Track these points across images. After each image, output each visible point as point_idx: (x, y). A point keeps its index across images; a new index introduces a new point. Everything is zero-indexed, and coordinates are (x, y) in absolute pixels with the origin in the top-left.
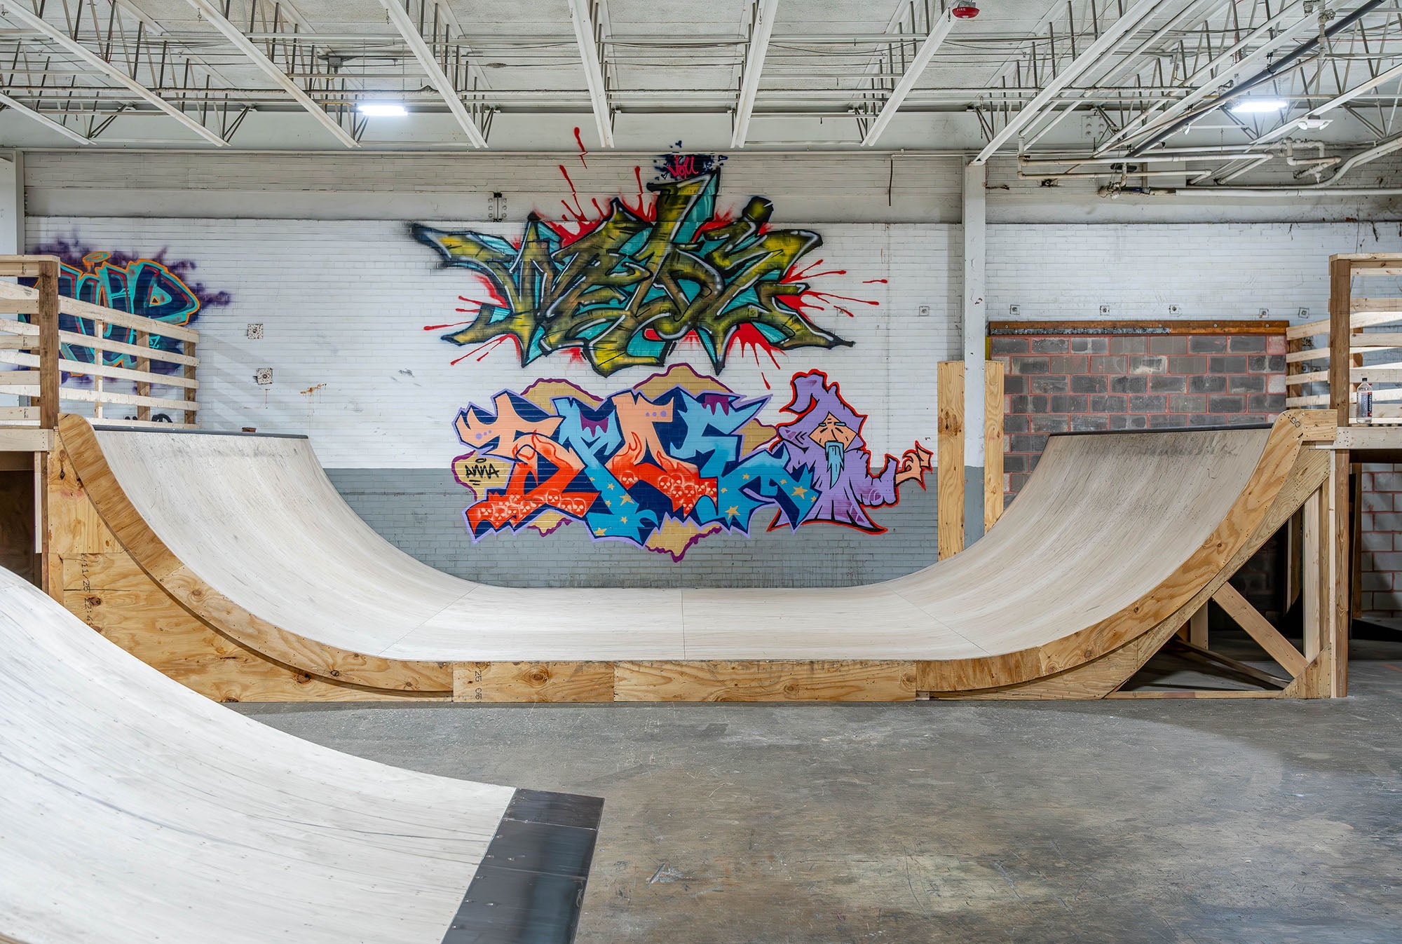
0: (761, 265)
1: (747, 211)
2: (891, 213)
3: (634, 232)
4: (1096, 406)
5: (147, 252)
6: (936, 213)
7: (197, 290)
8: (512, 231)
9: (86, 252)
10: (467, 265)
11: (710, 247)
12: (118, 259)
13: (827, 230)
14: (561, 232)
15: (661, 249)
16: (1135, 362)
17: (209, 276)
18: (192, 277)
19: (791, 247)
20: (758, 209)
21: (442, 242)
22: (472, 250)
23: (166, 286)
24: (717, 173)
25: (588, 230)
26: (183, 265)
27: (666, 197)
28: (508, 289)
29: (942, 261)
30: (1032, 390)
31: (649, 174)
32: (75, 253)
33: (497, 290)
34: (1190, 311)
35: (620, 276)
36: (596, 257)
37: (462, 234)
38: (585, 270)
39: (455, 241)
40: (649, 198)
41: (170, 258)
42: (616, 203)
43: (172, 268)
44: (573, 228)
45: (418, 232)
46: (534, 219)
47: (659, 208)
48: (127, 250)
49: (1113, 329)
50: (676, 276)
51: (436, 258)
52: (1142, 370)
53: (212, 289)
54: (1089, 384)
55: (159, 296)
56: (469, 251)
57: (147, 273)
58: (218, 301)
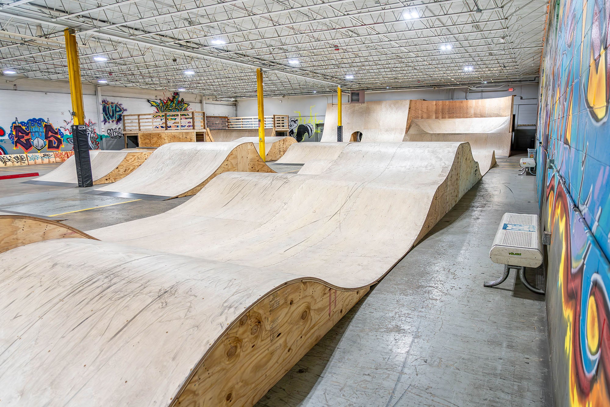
0: (184, 108)
1: (181, 100)
2: (196, 102)
3: (171, 102)
4: (214, 127)
5: (116, 102)
6: (198, 102)
7: (123, 108)
8: (159, 101)
9: (108, 102)
10: (154, 106)
11: (179, 105)
12: (112, 103)
13: (189, 103)
14: (164, 102)
15: (174, 105)
16: (216, 121)
17: (124, 106)
18: (122, 106)
19: (187, 105)
20: (183, 100)
21: (151, 102)
22: (155, 104)
23: (118, 108)
24: (179, 95)
25: (167, 102)
26: (120, 104)
27: (174, 98)
28: (159, 109)
29: (200, 108)
30: (208, 125)
31: (172, 95)
32: (106, 102)
34: (220, 116)
35: (170, 108)
36: (168, 106)
37: (153, 101)
38: (167, 107)
39: (153, 102)
40: (172, 98)
41: (119, 103)
42: (168, 98)
43: (119, 105)
44: (165, 101)
45: (148, 101)
46: (160, 99)
47: (173, 99)
48: (113, 102)
49: (215, 117)
50: (176, 109)
51: (151, 105)
52: (217, 122)
53: (125, 108)
54: (213, 124)
55: (118, 109)
56: (154, 104)
57: (116, 106)
58: (126, 110)
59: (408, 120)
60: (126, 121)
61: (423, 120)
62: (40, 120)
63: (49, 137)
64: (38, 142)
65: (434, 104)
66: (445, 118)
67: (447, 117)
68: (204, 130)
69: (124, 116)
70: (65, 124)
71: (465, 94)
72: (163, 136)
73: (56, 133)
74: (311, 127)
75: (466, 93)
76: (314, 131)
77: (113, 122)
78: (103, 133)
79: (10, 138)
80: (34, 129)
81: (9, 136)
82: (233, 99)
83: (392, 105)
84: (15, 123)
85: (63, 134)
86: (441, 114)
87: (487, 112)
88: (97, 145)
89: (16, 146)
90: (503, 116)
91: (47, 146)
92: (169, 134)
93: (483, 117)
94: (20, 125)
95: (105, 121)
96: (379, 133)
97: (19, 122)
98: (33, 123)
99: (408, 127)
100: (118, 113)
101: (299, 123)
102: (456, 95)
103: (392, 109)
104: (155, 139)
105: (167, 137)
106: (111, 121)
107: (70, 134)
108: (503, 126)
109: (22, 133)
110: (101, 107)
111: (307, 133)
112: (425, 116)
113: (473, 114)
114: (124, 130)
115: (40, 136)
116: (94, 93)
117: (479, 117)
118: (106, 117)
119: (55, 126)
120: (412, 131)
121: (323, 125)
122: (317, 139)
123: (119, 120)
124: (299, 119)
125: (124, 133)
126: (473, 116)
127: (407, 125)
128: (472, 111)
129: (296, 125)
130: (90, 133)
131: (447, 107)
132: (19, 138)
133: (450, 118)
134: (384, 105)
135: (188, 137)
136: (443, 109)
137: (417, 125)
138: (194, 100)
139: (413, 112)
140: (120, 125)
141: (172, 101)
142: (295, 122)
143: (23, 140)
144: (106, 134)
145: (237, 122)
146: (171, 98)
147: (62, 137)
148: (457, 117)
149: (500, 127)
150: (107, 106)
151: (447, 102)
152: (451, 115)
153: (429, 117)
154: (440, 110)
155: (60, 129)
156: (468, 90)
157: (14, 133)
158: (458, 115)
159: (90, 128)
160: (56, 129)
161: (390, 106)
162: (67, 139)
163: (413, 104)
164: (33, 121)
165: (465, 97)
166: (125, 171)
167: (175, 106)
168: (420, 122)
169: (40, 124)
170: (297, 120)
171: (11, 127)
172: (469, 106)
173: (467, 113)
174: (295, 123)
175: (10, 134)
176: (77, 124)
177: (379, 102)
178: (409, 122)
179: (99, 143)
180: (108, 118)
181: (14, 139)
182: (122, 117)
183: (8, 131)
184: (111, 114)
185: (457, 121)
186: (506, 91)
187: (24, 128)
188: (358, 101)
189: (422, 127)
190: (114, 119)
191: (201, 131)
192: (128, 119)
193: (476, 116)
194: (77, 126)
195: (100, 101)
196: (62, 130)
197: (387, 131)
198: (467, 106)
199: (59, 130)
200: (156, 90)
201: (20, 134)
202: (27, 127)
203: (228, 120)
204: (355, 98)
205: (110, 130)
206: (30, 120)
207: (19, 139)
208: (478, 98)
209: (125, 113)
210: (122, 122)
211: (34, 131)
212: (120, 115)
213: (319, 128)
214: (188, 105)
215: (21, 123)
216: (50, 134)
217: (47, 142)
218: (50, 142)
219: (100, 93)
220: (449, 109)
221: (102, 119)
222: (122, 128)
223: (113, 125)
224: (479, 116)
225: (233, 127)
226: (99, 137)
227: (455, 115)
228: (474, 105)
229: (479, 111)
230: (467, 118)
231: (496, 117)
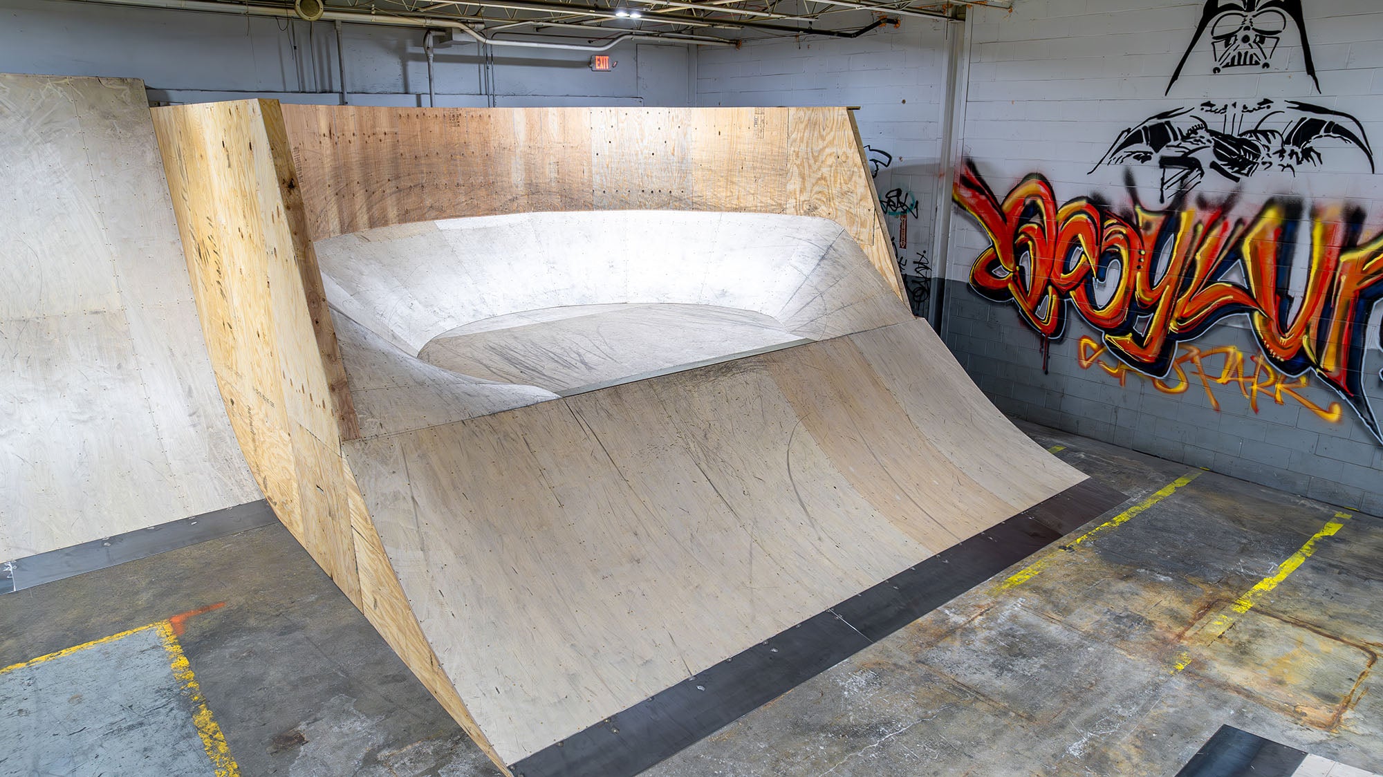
65: (326, 127)
66: (385, 222)
67: (392, 213)
87: (597, 180)
93: (577, 208)
113: (521, 190)
117: (555, 209)
126: (523, 201)
128: (517, 178)
131: (385, 148)
133: (405, 217)
136: (365, 163)
148: (441, 213)
151: (383, 118)
152: (410, 202)
154: (356, 175)
156: (430, 41)
165: (400, 83)
172: (494, 142)
173: (490, 186)
193: (536, 198)
198: (485, 143)
220: (396, 159)
224: (556, 200)
227: (428, 202)
228: (522, 137)
229: (550, 173)
230: (492, 211)
231: (660, 206)
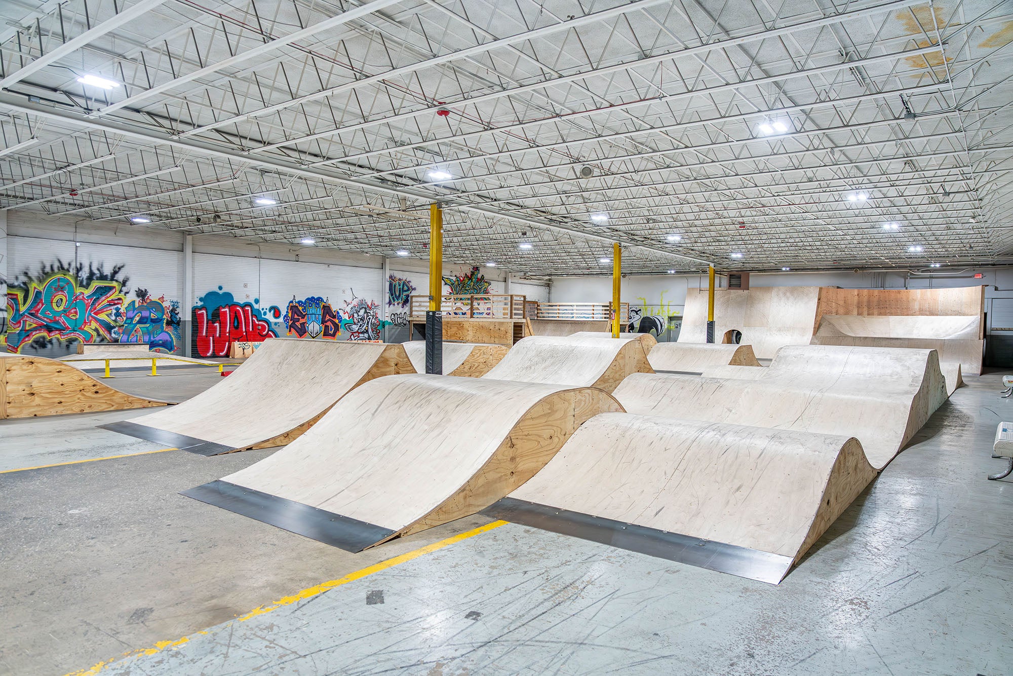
0: (484, 288)
1: (482, 277)
2: (499, 280)
5: (404, 279)
6: (502, 280)
7: (411, 287)
8: (454, 278)
9: (395, 278)
10: (449, 285)
11: (478, 284)
12: (400, 280)
13: (492, 282)
14: (460, 279)
15: (472, 284)
17: (413, 284)
18: (411, 284)
19: (487, 284)
21: (445, 280)
23: (406, 286)
24: (479, 270)
25: (464, 279)
27: (473, 274)
29: (504, 288)
31: (471, 270)
33: (452, 290)
35: (467, 288)
36: (464, 285)
37: (448, 278)
38: (463, 287)
41: (408, 280)
42: (466, 274)
43: (408, 282)
44: (462, 279)
46: (456, 276)
48: (401, 278)
50: (474, 289)
51: (444, 283)
53: (414, 287)
55: (406, 288)
56: (448, 282)
57: (404, 283)
58: (414, 289)
59: (816, 316)
60: (414, 304)
61: (838, 316)
62: (320, 299)
63: (326, 322)
64: (314, 326)
65: (856, 294)
66: (873, 314)
67: (875, 313)
68: (524, 321)
69: (412, 297)
70: (345, 305)
71: (903, 280)
72: (466, 325)
73: (334, 317)
74: (662, 321)
75: (905, 279)
76: (666, 326)
77: (398, 304)
78: (387, 319)
79: (285, 321)
80: (312, 310)
81: (284, 318)
82: (547, 278)
83: (788, 294)
84: (291, 302)
85: (341, 318)
86: (865, 309)
87: (940, 308)
88: (378, 334)
89: (290, 331)
90: (968, 315)
91: (322, 332)
92: (476, 323)
93: (933, 315)
94: (297, 305)
95: (390, 303)
96: (768, 334)
97: (297, 301)
98: (310, 303)
99: (817, 326)
100: (405, 293)
101: (643, 314)
102: (889, 281)
103: (788, 299)
104: (454, 329)
105: (471, 328)
106: (396, 304)
107: (349, 318)
108: (969, 329)
109: (298, 316)
110: (388, 284)
111: (654, 330)
112: (841, 310)
113: (917, 310)
114: (411, 316)
115: (316, 320)
116: (381, 267)
117: (927, 315)
118: (391, 298)
119: (334, 308)
120: (823, 332)
121: (680, 318)
122: (671, 337)
123: (406, 302)
124: (643, 308)
125: (410, 319)
126: (917, 313)
127: (815, 324)
128: (916, 306)
129: (637, 317)
130: (371, 317)
131: (876, 299)
132: (294, 321)
133: (880, 314)
134: (774, 293)
135: (502, 329)
136: (869, 301)
137: (830, 324)
138: (496, 277)
139: (823, 305)
140: (407, 309)
141: (470, 279)
142: (636, 312)
143: (298, 324)
144: (390, 321)
145: (549, 310)
146: (469, 274)
147: (339, 322)
148: (891, 314)
149: (963, 331)
150: (394, 283)
151: (876, 292)
152: (883, 311)
153: (847, 313)
154: (865, 304)
155: (339, 311)
156: (909, 274)
157: (290, 315)
158: (893, 311)
159: (371, 312)
160: (335, 311)
161: (785, 294)
162: (345, 325)
163: (824, 293)
164: (312, 299)
165: (904, 284)
166: (470, 369)
167: (474, 285)
168: (834, 319)
169: (318, 304)
170: (640, 310)
171: (288, 307)
172: (910, 298)
173: (908, 308)
174: (637, 314)
175: (285, 316)
176: (434, 310)
177: (767, 288)
178: (819, 319)
179: (379, 332)
180: (393, 298)
181: (288, 322)
182: (409, 298)
183: (283, 313)
184: (397, 294)
185: (893, 319)
186: (970, 277)
187: (300, 308)
188: (739, 286)
189: (838, 327)
190: (400, 301)
191: (520, 321)
192: (417, 302)
193: (922, 312)
194: (434, 313)
195: (387, 277)
196: (341, 313)
197: (780, 330)
198: (908, 298)
199: (338, 313)
200: (455, 263)
201: (296, 317)
202: (305, 307)
203: (538, 306)
204: (734, 282)
205: (394, 315)
206: (308, 299)
207: (294, 323)
208: (925, 288)
209: (413, 293)
210: (408, 304)
211: (311, 313)
212: (408, 296)
213: (673, 322)
214: (490, 284)
215: (299, 302)
216: (328, 317)
217: (323, 327)
218: (326, 327)
219: (387, 267)
220: (879, 301)
221: (387, 300)
222: (408, 313)
223: (398, 309)
224: (928, 313)
225: (544, 317)
226: (381, 324)
227: (888, 311)
228: (919, 297)
229: (927, 306)
230: (908, 315)
231: (955, 315)
